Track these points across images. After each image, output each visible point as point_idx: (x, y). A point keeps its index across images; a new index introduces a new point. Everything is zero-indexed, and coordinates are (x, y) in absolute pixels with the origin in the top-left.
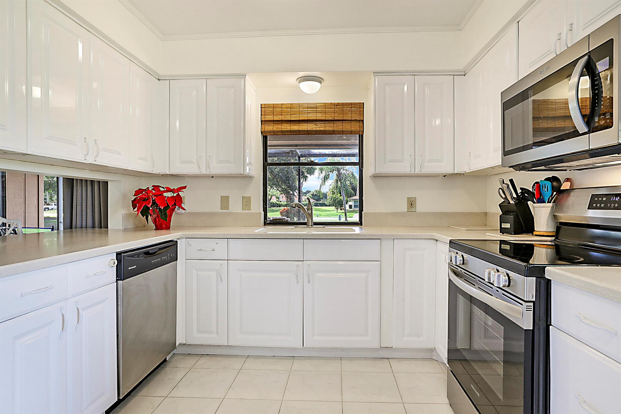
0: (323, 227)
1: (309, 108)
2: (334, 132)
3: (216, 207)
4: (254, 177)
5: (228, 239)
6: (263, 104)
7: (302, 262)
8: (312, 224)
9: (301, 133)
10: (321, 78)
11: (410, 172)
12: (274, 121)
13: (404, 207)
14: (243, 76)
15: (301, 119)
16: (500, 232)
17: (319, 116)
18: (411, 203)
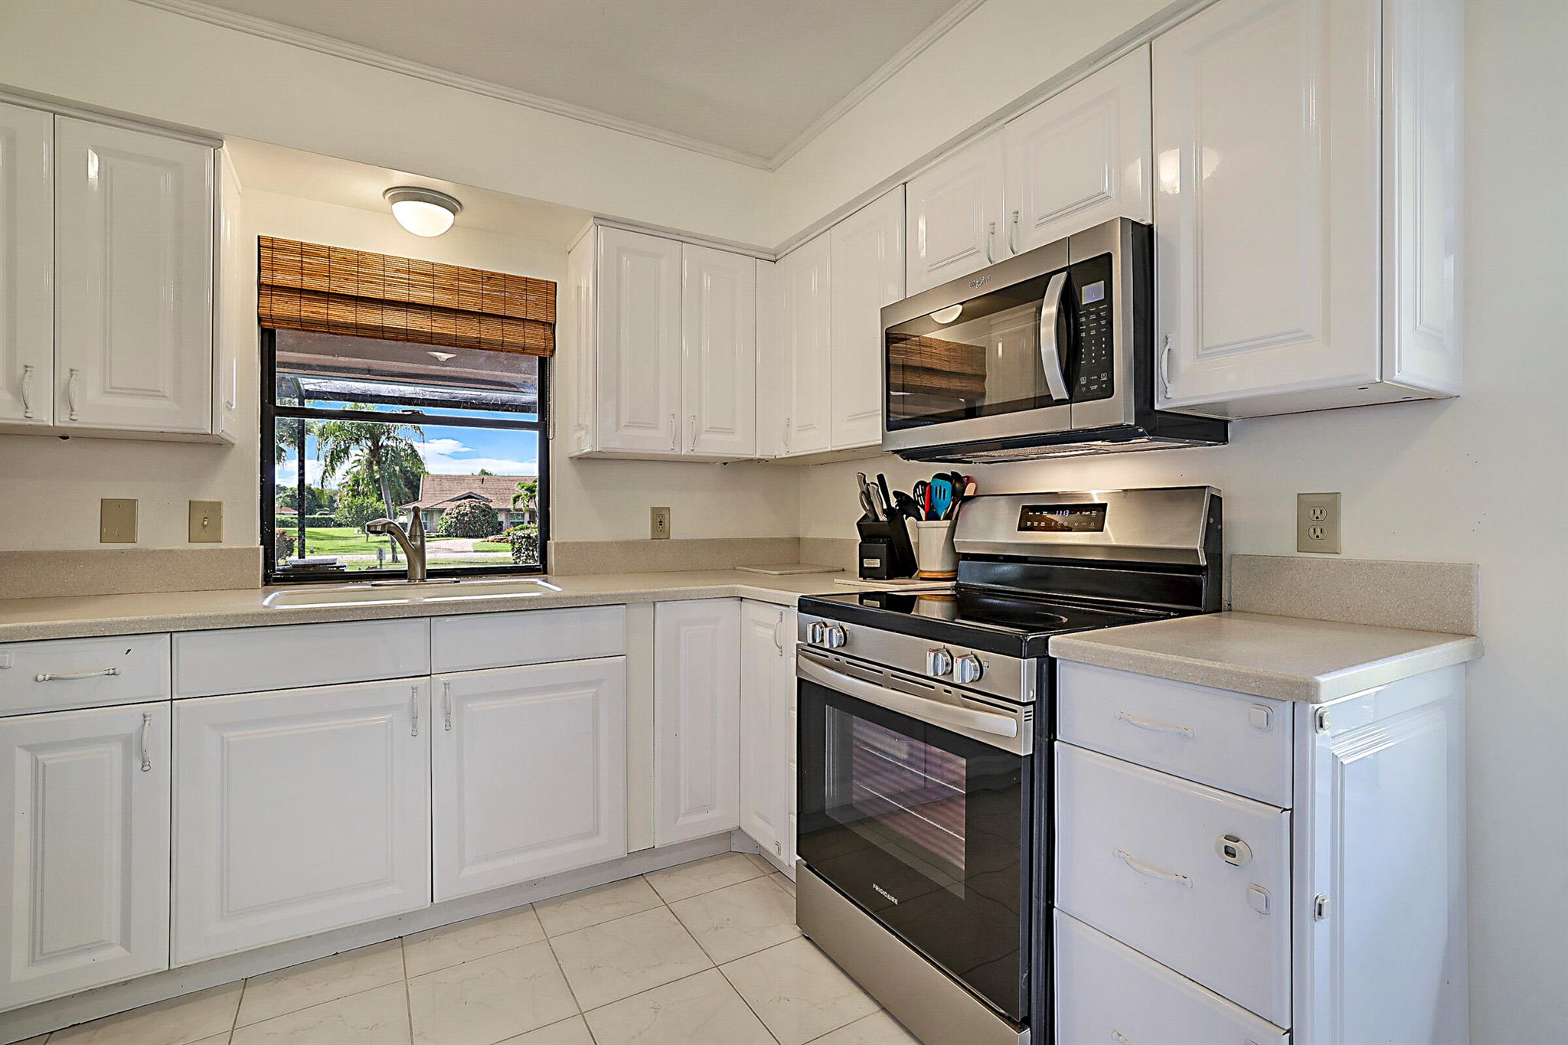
0: (456, 582)
1: (413, 272)
2: (479, 342)
3: (86, 536)
4: (233, 444)
5: (174, 635)
6: (267, 238)
7: (429, 677)
8: (422, 575)
9: (386, 335)
10: (455, 200)
11: (672, 453)
12: (301, 291)
13: (643, 530)
14: (214, 141)
15: (388, 297)
16: (860, 576)
17: (443, 299)
18: (660, 519)
